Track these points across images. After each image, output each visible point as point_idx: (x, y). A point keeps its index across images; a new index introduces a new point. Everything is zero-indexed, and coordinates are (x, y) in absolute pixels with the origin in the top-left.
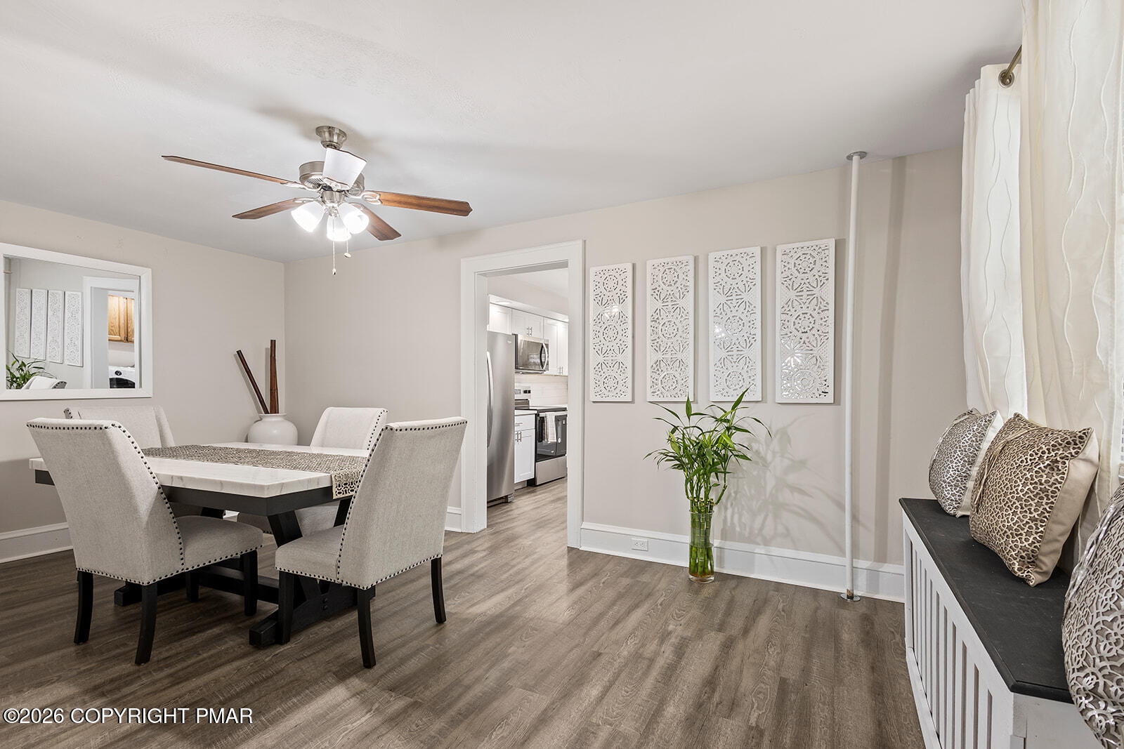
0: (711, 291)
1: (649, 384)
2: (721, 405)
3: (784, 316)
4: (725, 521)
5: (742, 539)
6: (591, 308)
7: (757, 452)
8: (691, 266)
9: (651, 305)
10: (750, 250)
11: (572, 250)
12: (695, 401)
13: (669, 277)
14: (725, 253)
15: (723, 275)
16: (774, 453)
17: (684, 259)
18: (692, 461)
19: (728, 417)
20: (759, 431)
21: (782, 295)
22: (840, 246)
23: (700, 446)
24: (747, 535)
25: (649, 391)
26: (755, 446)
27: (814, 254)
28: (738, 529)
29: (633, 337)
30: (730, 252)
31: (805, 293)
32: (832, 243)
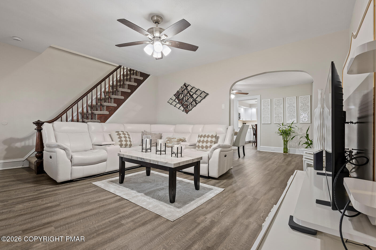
0: (286, 104)
1: (274, 120)
2: (289, 124)
3: (301, 108)
4: (290, 145)
5: (293, 147)
6: (262, 107)
7: (296, 132)
8: (283, 100)
9: (275, 106)
10: (294, 97)
11: (258, 97)
12: (284, 124)
13: (278, 102)
14: (289, 97)
15: (289, 101)
16: (299, 132)
17: (281, 98)
18: (284, 134)
19: (291, 126)
20: (297, 128)
21: (300, 105)
22: (311, 97)
23: (285, 131)
24: (294, 147)
25: (274, 122)
26: (296, 131)
27: (306, 98)
28: (292, 146)
29: (271, 112)
30: (290, 97)
31: (305, 104)
32: (310, 96)
